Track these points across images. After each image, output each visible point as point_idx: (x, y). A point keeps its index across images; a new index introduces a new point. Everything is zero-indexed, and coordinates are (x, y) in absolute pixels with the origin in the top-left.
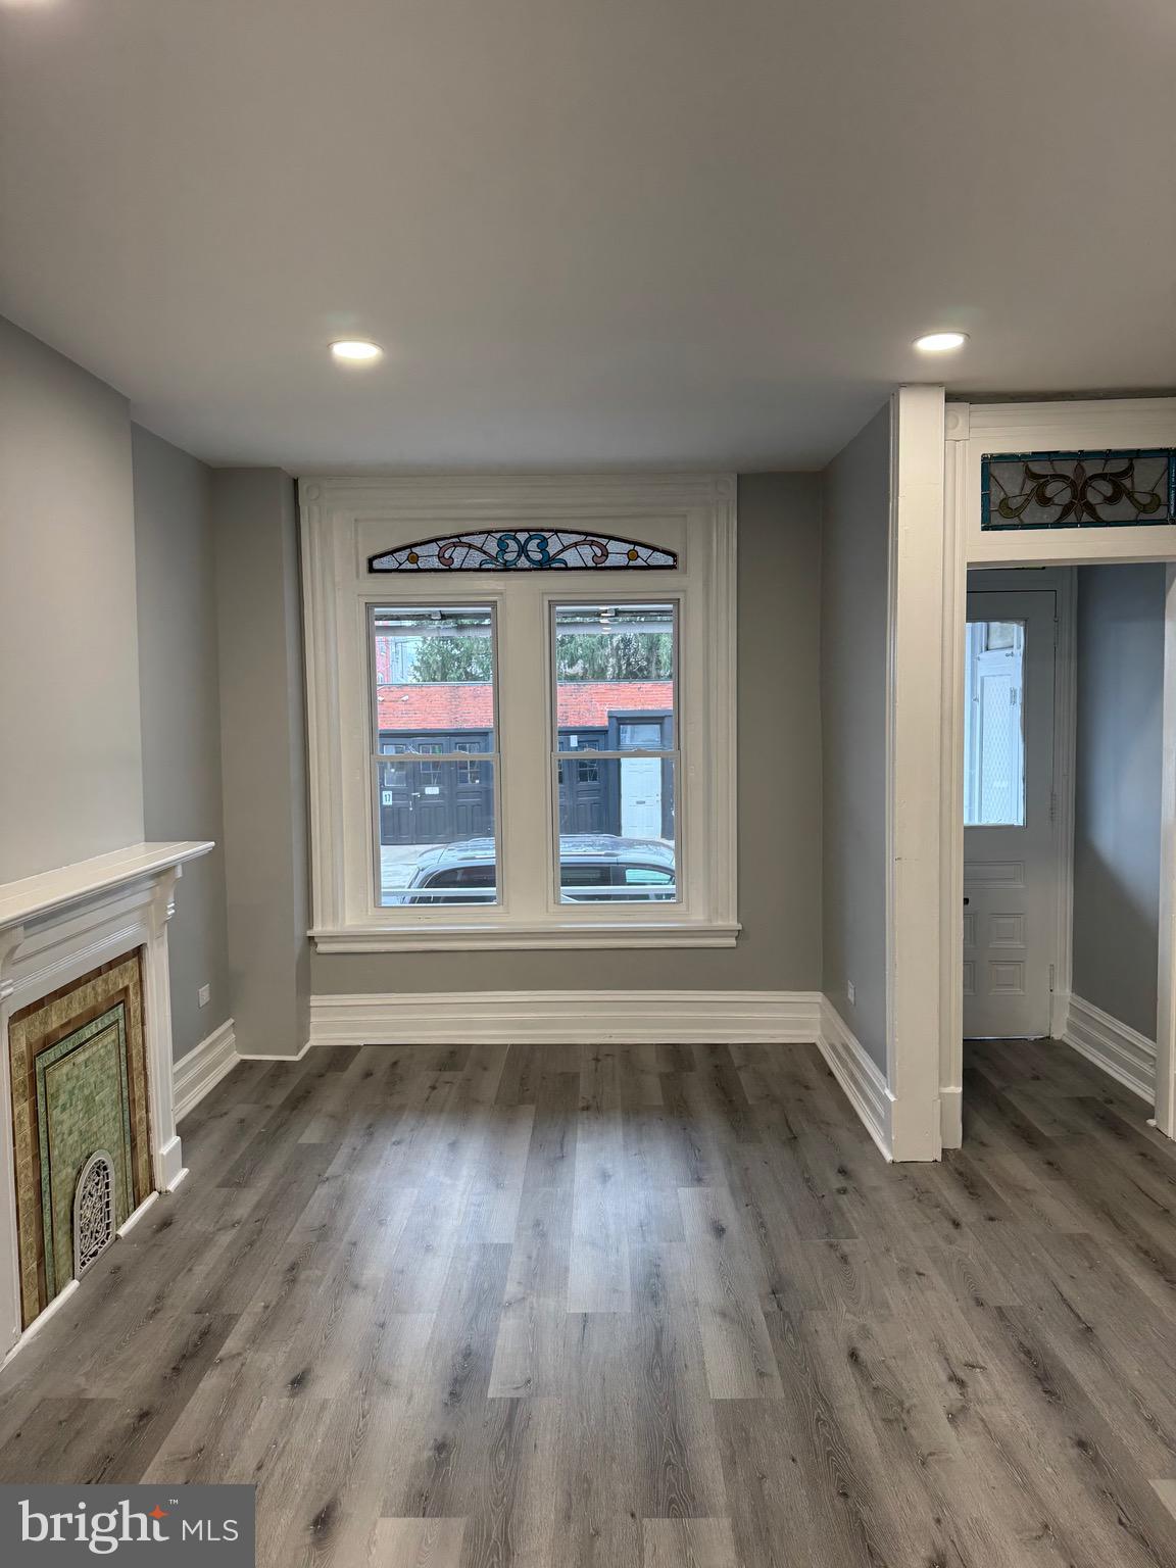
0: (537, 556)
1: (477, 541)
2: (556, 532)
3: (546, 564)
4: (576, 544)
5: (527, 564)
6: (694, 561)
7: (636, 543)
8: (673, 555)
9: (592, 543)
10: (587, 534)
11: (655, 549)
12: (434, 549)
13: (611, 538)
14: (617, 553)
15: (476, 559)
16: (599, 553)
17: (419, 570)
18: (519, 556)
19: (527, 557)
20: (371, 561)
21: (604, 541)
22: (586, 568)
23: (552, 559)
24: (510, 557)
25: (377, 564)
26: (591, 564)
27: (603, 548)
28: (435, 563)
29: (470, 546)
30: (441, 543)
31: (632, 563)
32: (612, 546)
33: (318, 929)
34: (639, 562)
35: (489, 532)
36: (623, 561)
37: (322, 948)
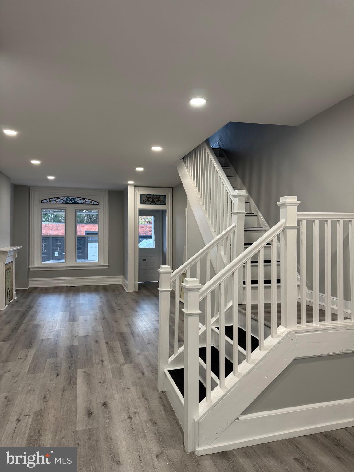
0: (73, 201)
1: (62, 198)
2: (77, 197)
3: (75, 203)
4: (80, 200)
5: (71, 203)
6: (101, 203)
7: (91, 200)
8: (98, 202)
9: (83, 200)
10: (83, 198)
11: (95, 201)
12: (54, 199)
13: (87, 199)
14: (88, 202)
15: (62, 201)
16: (85, 201)
17: (51, 203)
18: (70, 201)
19: (72, 201)
20: (42, 201)
21: (86, 199)
22: (82, 204)
23: (76, 202)
24: (68, 201)
25: (43, 202)
26: (83, 203)
27: (85, 200)
28: (54, 202)
29: (61, 199)
30: (55, 198)
31: (91, 203)
32: (87, 200)
33: (30, 266)
34: (92, 203)
35: (64, 197)
36: (89, 203)
37: (31, 270)
